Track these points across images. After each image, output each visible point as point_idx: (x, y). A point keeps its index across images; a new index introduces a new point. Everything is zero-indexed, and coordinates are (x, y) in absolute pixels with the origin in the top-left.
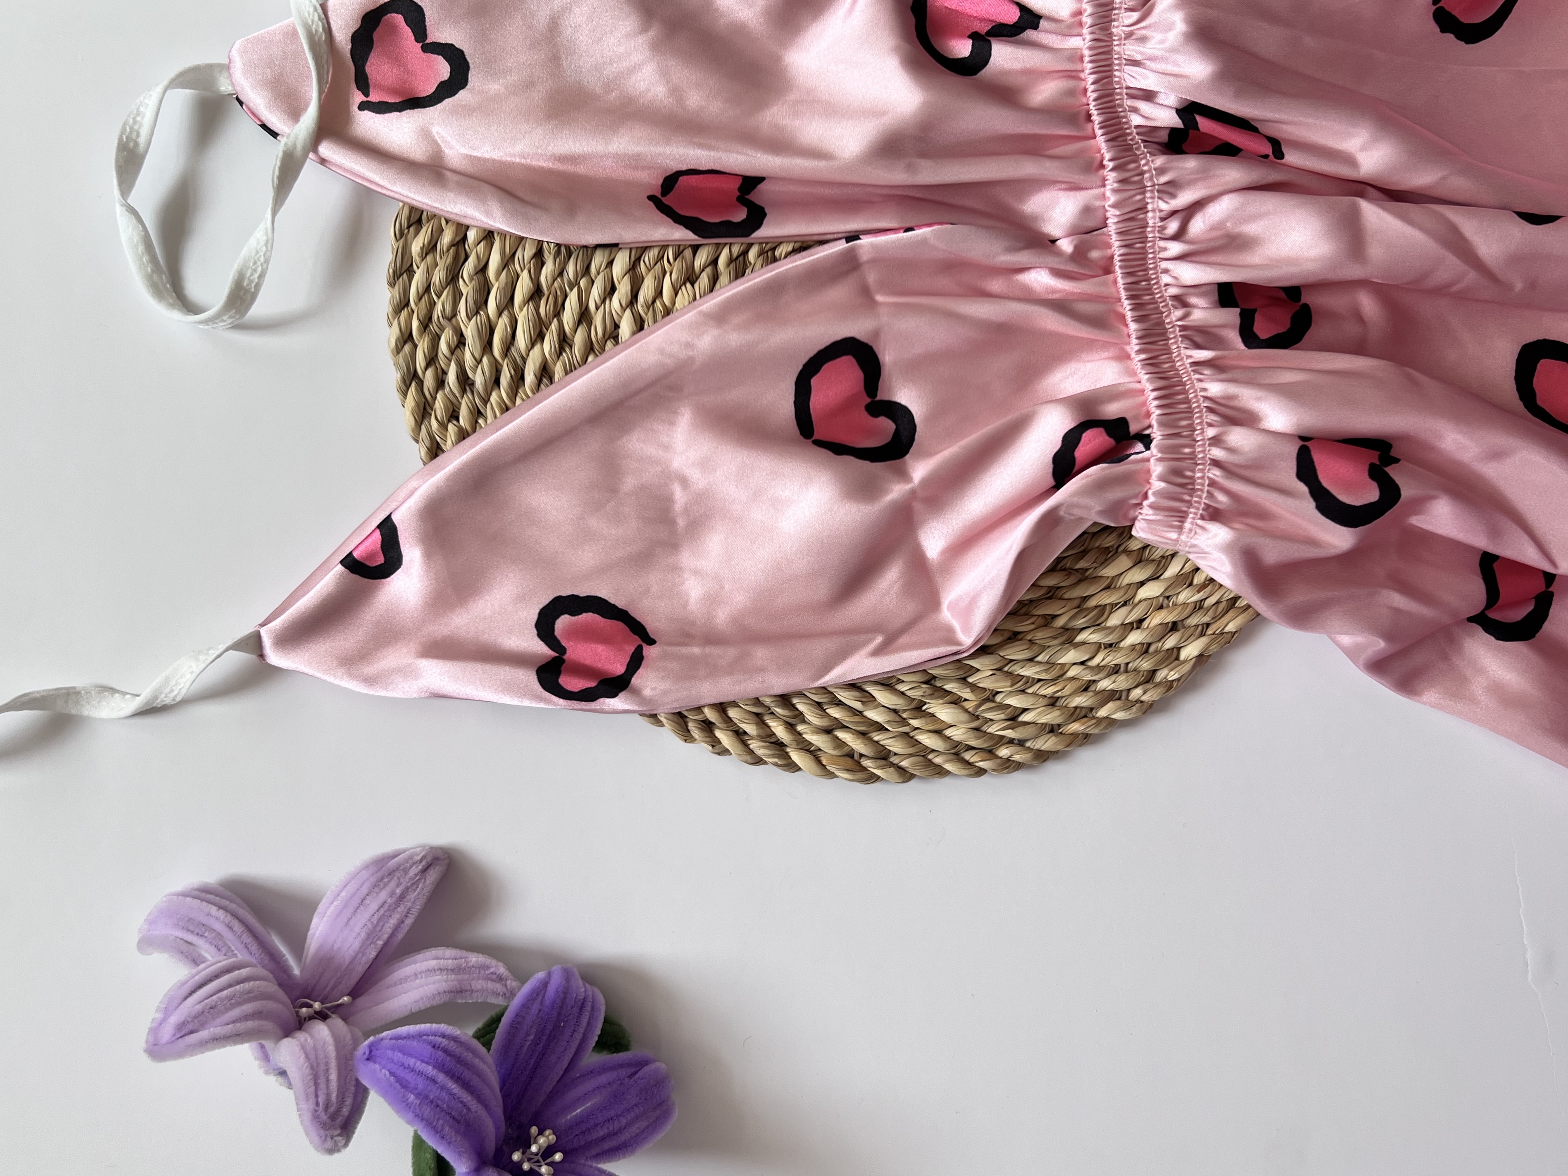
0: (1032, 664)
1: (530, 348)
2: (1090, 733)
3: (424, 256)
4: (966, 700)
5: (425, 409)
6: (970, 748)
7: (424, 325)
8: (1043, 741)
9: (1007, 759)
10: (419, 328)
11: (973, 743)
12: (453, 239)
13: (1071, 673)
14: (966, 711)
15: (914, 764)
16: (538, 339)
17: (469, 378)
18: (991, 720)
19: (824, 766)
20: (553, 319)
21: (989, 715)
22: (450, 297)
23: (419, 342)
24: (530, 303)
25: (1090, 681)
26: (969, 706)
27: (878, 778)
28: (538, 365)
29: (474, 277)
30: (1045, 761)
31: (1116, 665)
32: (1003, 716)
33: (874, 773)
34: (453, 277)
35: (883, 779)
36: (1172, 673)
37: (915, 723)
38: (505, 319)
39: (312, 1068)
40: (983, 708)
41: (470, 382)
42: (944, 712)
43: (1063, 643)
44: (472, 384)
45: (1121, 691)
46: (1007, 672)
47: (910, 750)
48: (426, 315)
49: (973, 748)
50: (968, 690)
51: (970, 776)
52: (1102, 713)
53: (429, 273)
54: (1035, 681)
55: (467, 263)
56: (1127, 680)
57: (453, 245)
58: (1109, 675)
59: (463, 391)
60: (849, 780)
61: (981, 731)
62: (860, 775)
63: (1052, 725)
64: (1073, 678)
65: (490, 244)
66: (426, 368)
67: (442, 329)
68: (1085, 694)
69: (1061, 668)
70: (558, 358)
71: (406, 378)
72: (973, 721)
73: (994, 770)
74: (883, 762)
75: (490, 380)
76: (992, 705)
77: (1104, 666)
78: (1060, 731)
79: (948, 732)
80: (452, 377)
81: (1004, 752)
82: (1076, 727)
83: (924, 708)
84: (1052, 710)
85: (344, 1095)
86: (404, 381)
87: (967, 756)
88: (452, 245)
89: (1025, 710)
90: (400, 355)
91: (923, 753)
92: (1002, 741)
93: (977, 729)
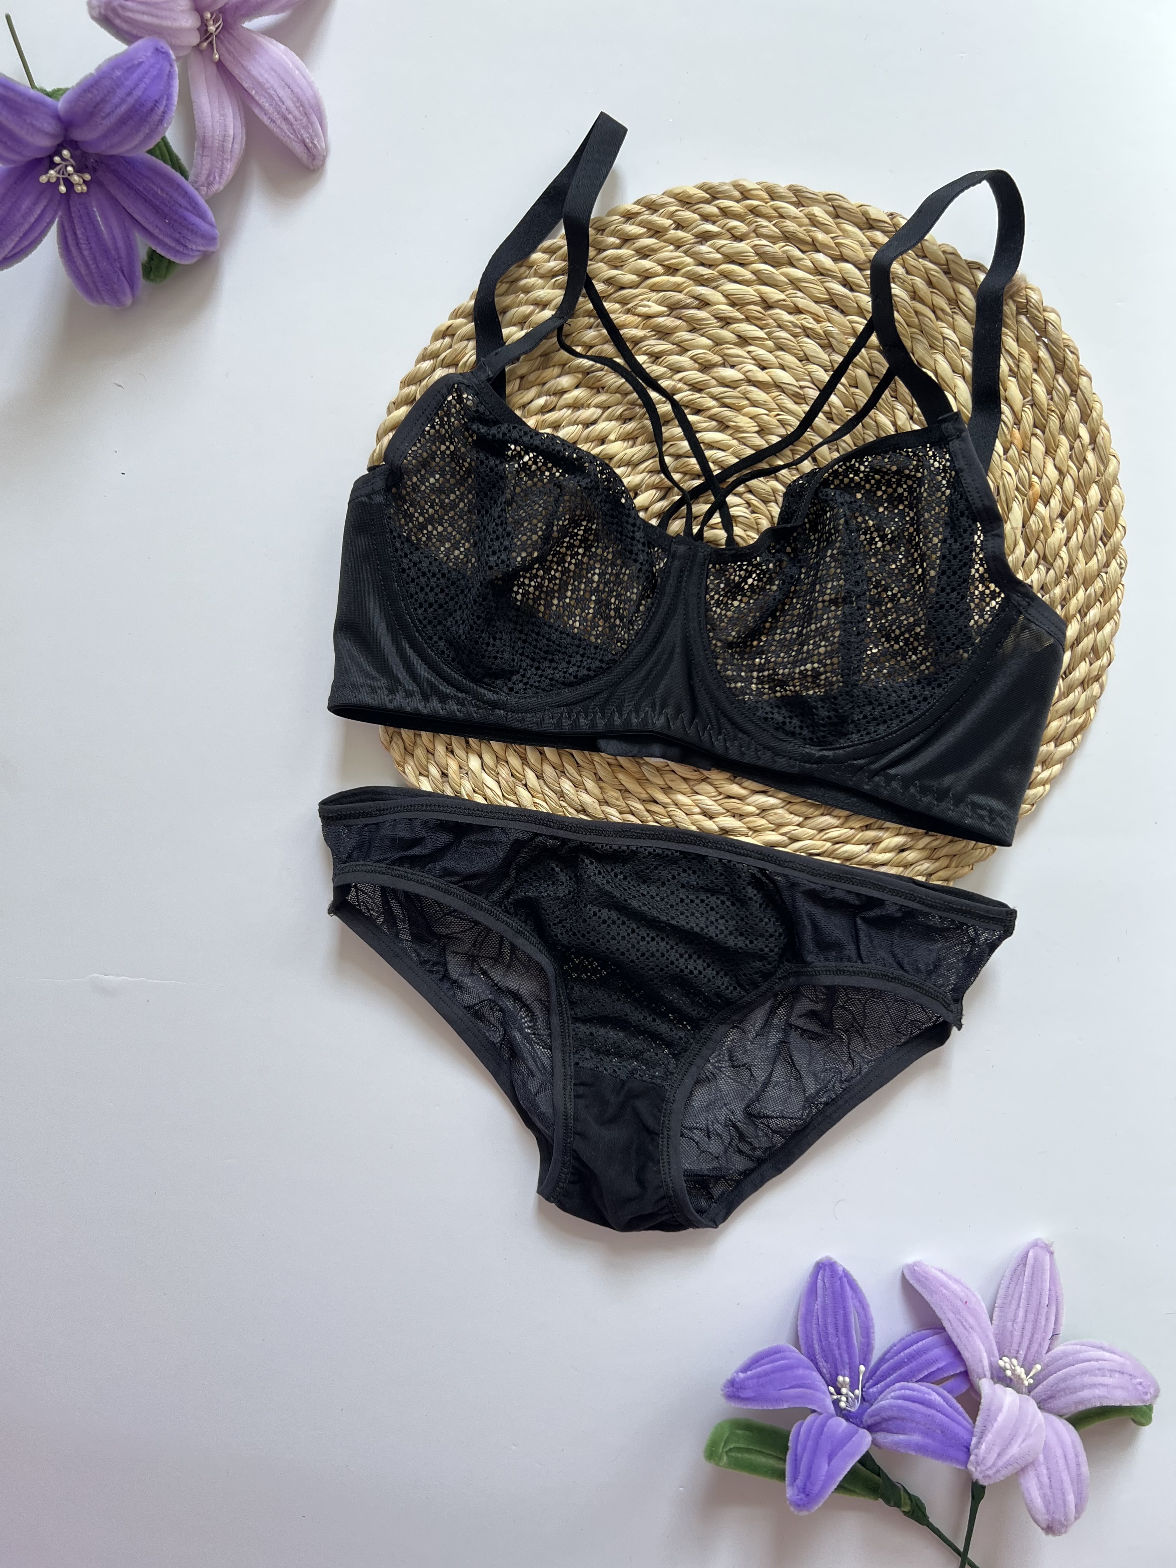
28: (709, 297)
29: (786, 255)
41: (703, 242)
48: (761, 212)
53: (794, 219)
55: (797, 250)
57: (813, 241)
59: (696, 236)
65: (810, 271)
67: (748, 225)
70: (713, 316)
71: (713, 190)
75: (701, 258)
80: (709, 227)
86: (711, 188)
90: (732, 188)
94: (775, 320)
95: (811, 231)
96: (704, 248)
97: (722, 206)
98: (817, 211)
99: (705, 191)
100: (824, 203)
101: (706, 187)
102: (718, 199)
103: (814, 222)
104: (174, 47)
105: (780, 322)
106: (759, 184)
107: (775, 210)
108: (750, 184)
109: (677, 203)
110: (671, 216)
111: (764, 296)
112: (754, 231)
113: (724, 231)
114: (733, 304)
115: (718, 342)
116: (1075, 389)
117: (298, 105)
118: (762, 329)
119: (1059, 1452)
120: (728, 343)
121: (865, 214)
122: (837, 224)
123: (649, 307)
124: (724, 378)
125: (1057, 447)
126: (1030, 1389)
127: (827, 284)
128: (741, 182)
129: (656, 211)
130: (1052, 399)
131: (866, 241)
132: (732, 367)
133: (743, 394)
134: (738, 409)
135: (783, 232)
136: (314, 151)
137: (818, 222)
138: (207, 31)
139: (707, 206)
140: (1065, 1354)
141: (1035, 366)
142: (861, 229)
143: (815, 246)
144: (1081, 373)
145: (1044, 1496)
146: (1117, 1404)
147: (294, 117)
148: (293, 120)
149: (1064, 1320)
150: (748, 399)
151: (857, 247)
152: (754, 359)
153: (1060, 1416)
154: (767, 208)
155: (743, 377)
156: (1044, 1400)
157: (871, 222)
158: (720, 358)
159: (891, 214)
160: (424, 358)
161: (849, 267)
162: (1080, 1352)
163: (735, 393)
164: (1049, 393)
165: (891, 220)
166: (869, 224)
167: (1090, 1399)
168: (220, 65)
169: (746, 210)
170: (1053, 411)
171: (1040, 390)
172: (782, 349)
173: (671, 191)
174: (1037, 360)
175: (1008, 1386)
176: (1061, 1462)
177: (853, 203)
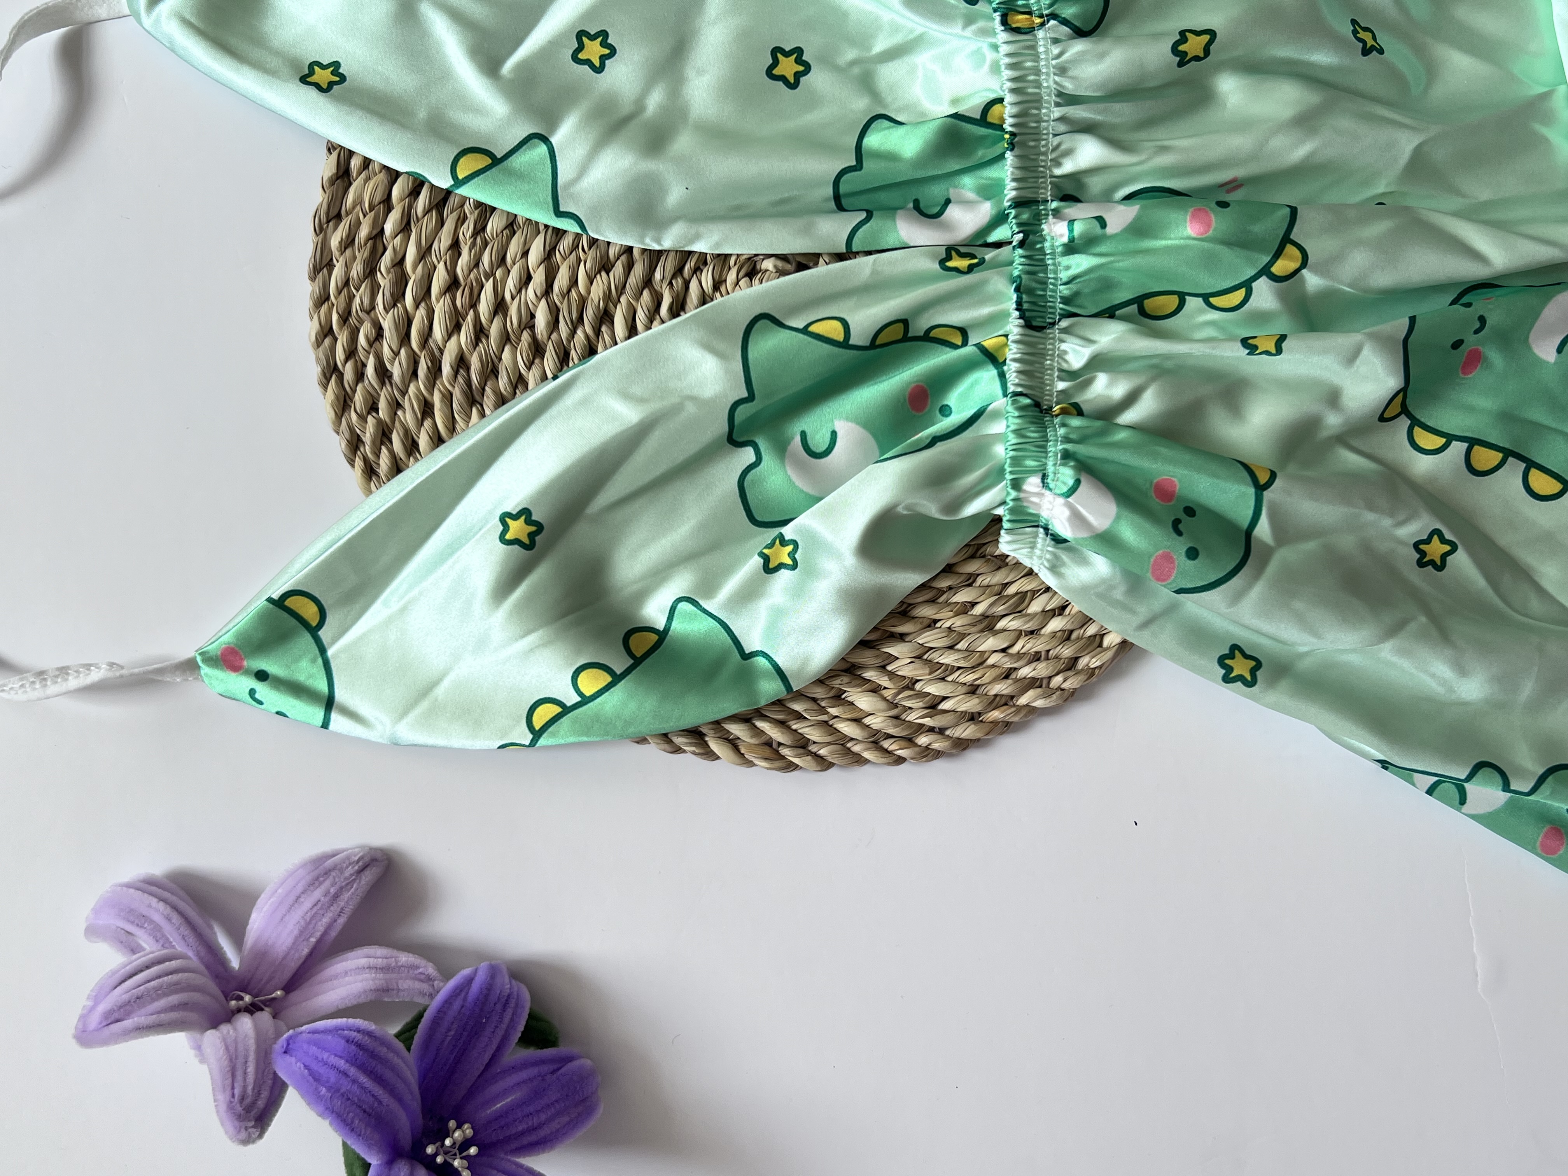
0: (951, 651)
1: (446, 339)
2: (1010, 720)
3: (343, 250)
4: (885, 688)
5: (345, 401)
6: (889, 736)
7: (344, 318)
8: (963, 729)
9: (926, 747)
10: (338, 321)
11: (891, 731)
12: (370, 233)
13: (991, 661)
14: (885, 699)
15: (832, 753)
16: (455, 331)
17: (388, 370)
18: (910, 708)
19: (743, 754)
20: (469, 310)
21: (908, 704)
22: (368, 291)
23: (339, 335)
24: (447, 295)
25: (1011, 668)
26: (888, 694)
27: (796, 767)
28: (454, 358)
29: (392, 270)
30: (964, 749)
31: (1036, 653)
32: (921, 704)
33: (791, 762)
34: (371, 270)
35: (801, 768)
36: (1094, 660)
37: (833, 711)
38: (422, 312)
39: (231, 1060)
40: (901, 696)
41: (389, 374)
42: (863, 701)
43: (982, 631)
44: (390, 377)
45: (1042, 679)
46: (926, 660)
47: (828, 739)
48: (345, 309)
49: (892, 737)
50: (886, 678)
51: (889, 764)
52: (1023, 700)
53: (348, 267)
54: (955, 669)
55: (384, 257)
56: (1047, 668)
57: (371, 239)
58: (1030, 662)
59: (383, 384)
60: (768, 769)
61: (900, 719)
62: (778, 764)
63: (972, 713)
64: (993, 666)
65: (407, 238)
66: (346, 361)
67: (361, 322)
68: (1005, 681)
69: (980, 656)
70: (475, 349)
71: (326, 371)
72: (890, 709)
73: (912, 758)
74: (801, 751)
75: (408, 374)
76: (911, 693)
77: (1024, 654)
78: (980, 719)
79: (867, 721)
80: (370, 370)
81: (923, 740)
82: (996, 715)
83: (843, 696)
84: (971, 698)
85: (260, 1087)
86: (324, 374)
87: (886, 744)
88: (369, 238)
89: (944, 698)
90: (320, 348)
91: (842, 741)
92: (920, 729)
93: (897, 717)
106: (313, 317)
107: (340, 293)
108: (312, 328)
109: (346, 414)
110: (363, 418)
111: (443, 288)
112: (368, 313)
113: (372, 350)
120: (505, 325)
136: (366, 860)
138: (252, 1005)
168: (288, 988)
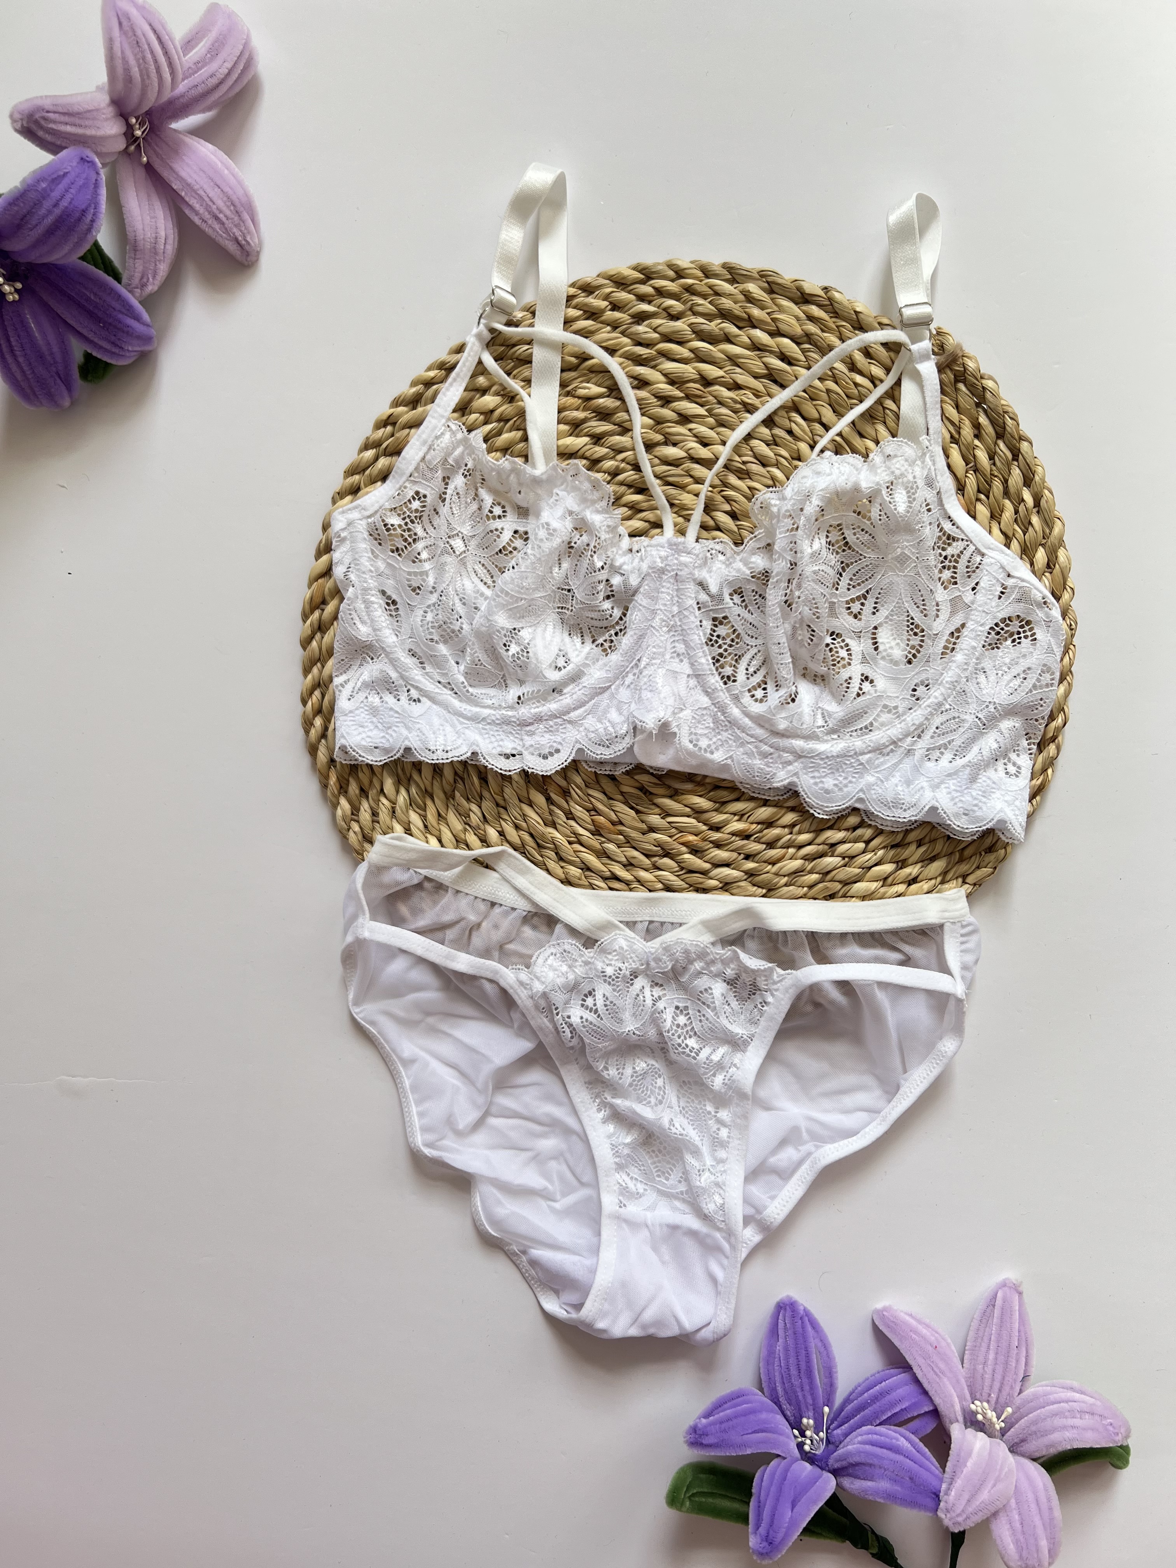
1: (663, 372)
2: (329, 789)
3: (744, 293)
5: (622, 284)
7: (689, 289)
9: (313, 723)
10: (686, 284)
12: (755, 317)
15: (314, 650)
16: (669, 380)
17: (643, 321)
19: (317, 580)
85: (54, 134)
94: (715, 397)
95: (746, 307)
96: (641, 328)
97: (657, 285)
98: (753, 288)
99: (640, 272)
100: (758, 279)
101: (640, 268)
102: (653, 279)
103: (749, 298)
104: (99, 154)
105: (720, 399)
106: (692, 262)
107: (710, 287)
108: (684, 263)
109: (612, 284)
110: (606, 297)
111: (703, 373)
112: (691, 309)
113: (660, 310)
114: (672, 382)
115: (659, 421)
116: (1016, 454)
117: (229, 204)
118: (702, 406)
119: (1030, 1496)
120: (669, 421)
121: (799, 289)
122: (772, 299)
123: (589, 388)
124: (666, 457)
125: (1002, 512)
126: (1003, 1432)
127: (765, 359)
128: (674, 262)
129: (591, 293)
130: (994, 464)
131: (802, 315)
132: (675, 445)
133: (686, 471)
134: (682, 487)
135: (719, 310)
136: (247, 247)
137: (753, 298)
138: (133, 135)
139: (642, 286)
140: (1036, 1397)
141: (976, 432)
142: (796, 303)
143: (752, 323)
144: (1021, 438)
145: (1017, 1542)
146: (1088, 1446)
147: (225, 216)
148: (224, 219)
149: (1034, 1361)
150: (691, 476)
151: (793, 321)
152: (695, 436)
153: (1034, 1460)
154: (702, 286)
155: (684, 454)
156: (1017, 1444)
157: (806, 297)
158: (662, 437)
159: (826, 288)
160: (366, 447)
161: (786, 341)
162: (1050, 1394)
163: (678, 471)
164: (991, 458)
165: (826, 294)
166: (803, 298)
167: (1061, 1442)
168: (149, 168)
169: (681, 289)
170: (996, 476)
171: (982, 456)
172: (723, 426)
173: (606, 273)
174: (977, 426)
175: (982, 1430)
176: (1033, 1506)
177: (786, 277)
